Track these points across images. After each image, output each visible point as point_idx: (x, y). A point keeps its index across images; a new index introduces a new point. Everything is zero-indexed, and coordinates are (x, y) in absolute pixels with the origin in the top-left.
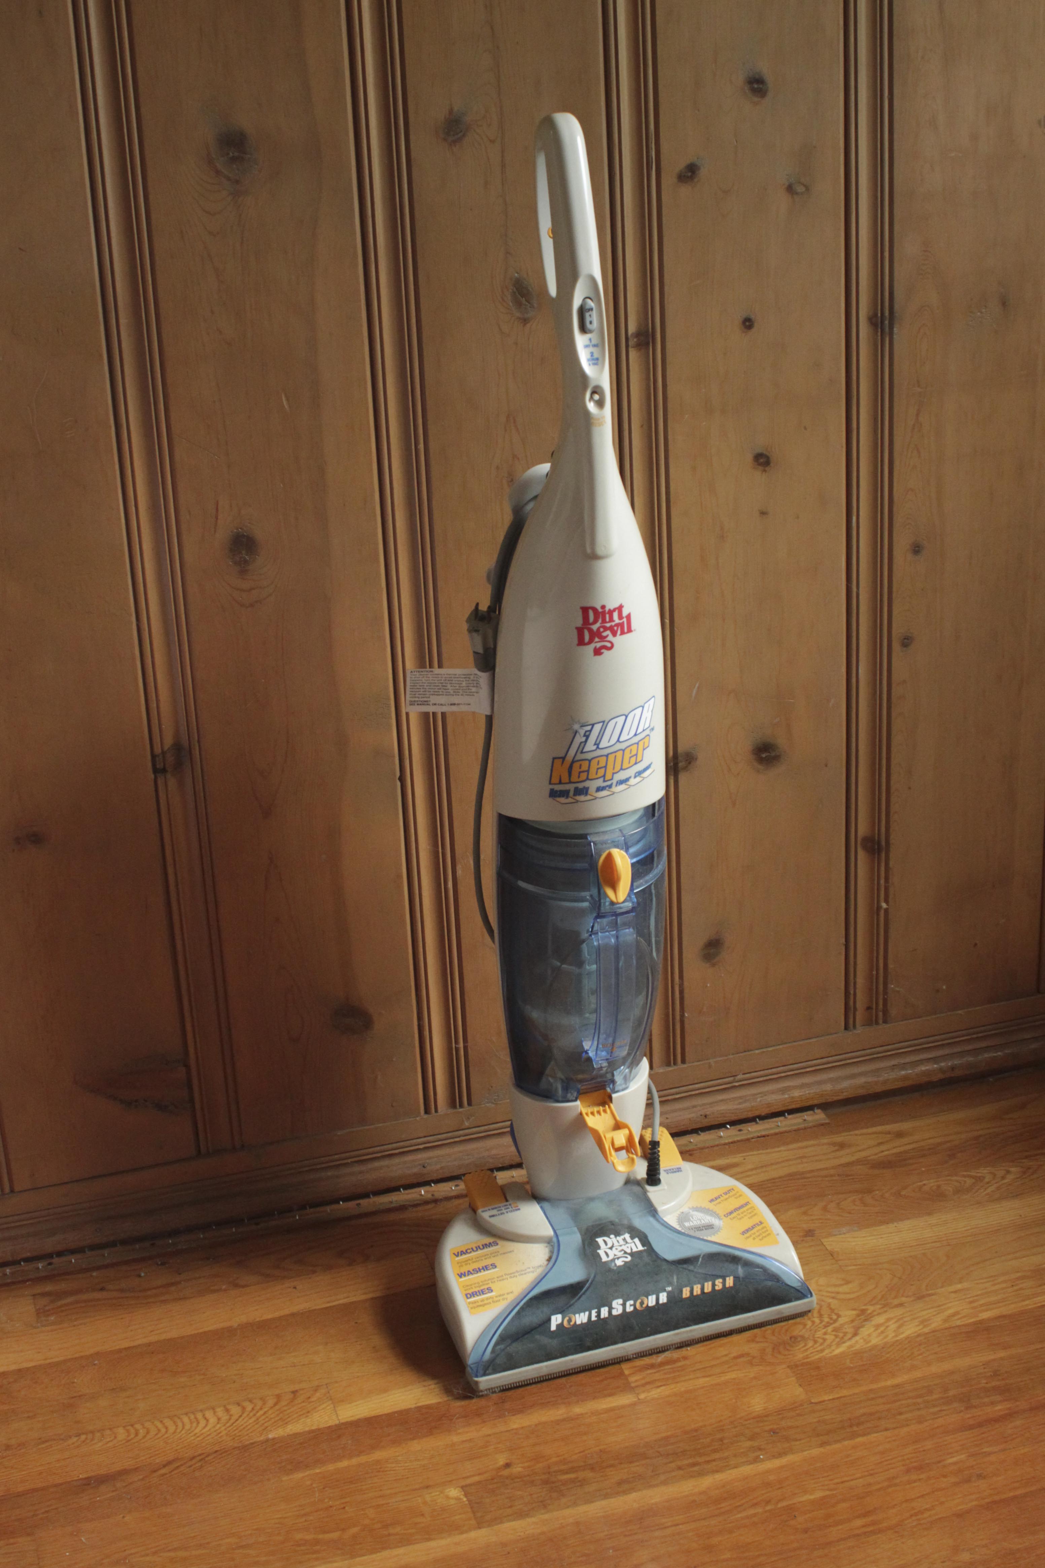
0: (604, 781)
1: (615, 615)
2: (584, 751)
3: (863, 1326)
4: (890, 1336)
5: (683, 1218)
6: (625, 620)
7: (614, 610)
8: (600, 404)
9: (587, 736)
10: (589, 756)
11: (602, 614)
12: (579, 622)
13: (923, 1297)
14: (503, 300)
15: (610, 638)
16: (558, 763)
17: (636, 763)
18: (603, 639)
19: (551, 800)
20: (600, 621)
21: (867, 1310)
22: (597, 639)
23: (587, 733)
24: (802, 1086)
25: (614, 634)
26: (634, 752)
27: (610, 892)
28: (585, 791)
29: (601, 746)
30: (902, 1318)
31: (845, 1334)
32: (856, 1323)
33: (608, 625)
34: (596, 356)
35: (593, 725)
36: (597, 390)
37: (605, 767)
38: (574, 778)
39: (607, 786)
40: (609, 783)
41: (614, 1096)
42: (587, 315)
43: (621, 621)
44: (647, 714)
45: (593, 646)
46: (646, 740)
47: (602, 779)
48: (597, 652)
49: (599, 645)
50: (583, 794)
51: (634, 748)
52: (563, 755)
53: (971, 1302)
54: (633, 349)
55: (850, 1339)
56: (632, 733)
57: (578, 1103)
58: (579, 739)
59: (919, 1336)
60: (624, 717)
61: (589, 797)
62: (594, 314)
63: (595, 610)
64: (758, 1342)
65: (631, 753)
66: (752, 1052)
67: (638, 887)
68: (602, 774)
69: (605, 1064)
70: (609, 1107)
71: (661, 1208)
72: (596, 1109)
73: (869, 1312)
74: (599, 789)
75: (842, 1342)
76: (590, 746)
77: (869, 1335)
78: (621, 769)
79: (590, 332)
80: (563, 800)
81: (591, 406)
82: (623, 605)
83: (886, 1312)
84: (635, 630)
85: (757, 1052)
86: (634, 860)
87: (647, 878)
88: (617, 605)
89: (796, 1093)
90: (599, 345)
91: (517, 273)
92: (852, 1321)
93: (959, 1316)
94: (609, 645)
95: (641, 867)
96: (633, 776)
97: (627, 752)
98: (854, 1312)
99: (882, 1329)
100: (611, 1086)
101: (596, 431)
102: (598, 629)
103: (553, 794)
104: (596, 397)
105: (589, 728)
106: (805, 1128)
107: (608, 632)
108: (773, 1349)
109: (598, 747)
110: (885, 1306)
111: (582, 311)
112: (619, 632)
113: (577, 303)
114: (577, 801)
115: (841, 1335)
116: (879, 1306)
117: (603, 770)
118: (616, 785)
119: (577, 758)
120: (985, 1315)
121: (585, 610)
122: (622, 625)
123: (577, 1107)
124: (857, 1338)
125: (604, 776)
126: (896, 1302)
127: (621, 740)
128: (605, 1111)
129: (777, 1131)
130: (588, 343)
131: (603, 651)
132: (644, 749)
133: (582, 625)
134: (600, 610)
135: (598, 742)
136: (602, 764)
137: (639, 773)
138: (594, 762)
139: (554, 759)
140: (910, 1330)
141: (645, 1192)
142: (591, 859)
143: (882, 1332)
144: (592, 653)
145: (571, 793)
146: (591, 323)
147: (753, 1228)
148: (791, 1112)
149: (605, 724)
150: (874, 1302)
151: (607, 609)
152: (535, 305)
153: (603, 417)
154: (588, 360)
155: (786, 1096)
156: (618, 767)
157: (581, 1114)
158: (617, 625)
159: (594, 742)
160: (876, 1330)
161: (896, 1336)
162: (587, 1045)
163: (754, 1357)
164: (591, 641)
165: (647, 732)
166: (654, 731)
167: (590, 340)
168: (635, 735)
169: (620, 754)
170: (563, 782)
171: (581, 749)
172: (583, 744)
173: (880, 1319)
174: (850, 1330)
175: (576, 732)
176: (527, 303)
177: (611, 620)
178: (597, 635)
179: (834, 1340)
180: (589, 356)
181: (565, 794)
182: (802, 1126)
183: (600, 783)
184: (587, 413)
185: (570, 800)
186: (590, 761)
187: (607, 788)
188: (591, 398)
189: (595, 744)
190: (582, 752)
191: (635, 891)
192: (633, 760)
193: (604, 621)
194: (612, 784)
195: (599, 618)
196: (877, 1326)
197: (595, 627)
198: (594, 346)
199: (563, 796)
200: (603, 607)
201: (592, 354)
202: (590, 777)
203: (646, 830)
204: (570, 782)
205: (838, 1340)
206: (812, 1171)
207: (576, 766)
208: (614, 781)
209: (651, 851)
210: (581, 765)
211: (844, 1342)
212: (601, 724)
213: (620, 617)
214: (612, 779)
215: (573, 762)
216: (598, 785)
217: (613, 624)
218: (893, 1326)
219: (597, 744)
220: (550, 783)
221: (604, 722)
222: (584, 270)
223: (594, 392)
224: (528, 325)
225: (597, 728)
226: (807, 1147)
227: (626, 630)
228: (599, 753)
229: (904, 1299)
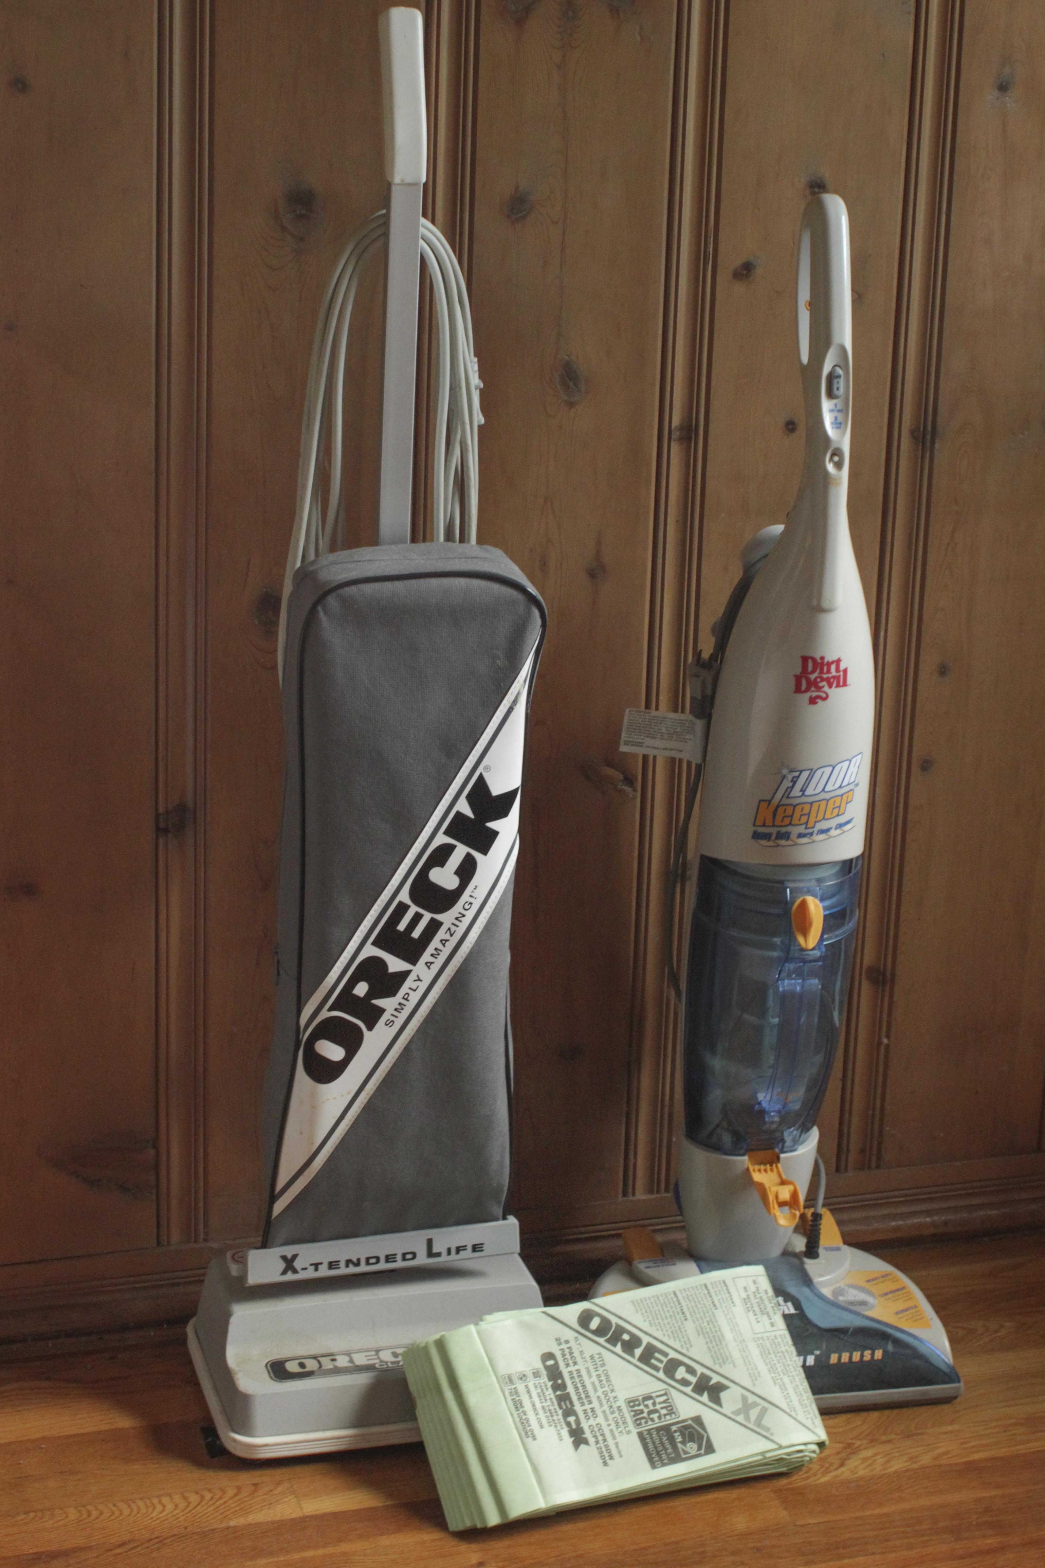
0: (806, 828)
1: (833, 667)
2: (790, 796)
3: (849, 1459)
4: (878, 1469)
5: (838, 1292)
6: (841, 674)
7: (833, 662)
8: (839, 465)
9: (794, 781)
10: (795, 801)
11: (821, 665)
12: (798, 671)
13: (913, 1435)
15: (826, 689)
16: (764, 805)
17: (838, 815)
18: (819, 689)
19: (753, 840)
20: (818, 671)
21: (853, 1444)
22: (813, 689)
23: (795, 779)
25: (830, 686)
26: (837, 804)
27: (801, 940)
28: (786, 836)
29: (807, 793)
30: (890, 1454)
31: (831, 1464)
32: (843, 1455)
33: (825, 676)
34: (839, 420)
35: (801, 772)
36: (837, 452)
37: (809, 814)
38: (778, 821)
39: (808, 834)
40: (810, 831)
41: (782, 1156)
42: (835, 381)
43: (838, 674)
44: (853, 769)
45: (808, 695)
46: (851, 793)
47: (804, 826)
48: (813, 701)
49: (814, 694)
50: (784, 839)
51: (838, 799)
52: (769, 798)
53: (963, 1443)
55: (836, 1469)
56: (837, 785)
57: (746, 1158)
58: (787, 784)
59: (907, 1471)
60: (830, 768)
61: (789, 843)
62: (842, 381)
63: (814, 660)
65: (834, 804)
67: (827, 939)
68: (805, 821)
69: (777, 1119)
70: (777, 1167)
71: (817, 1280)
72: (762, 1167)
73: (856, 1446)
74: (800, 836)
75: (827, 1471)
76: (796, 792)
77: (856, 1467)
78: (824, 819)
79: (836, 397)
80: (764, 842)
81: (830, 467)
82: (841, 658)
83: (873, 1447)
84: (850, 685)
86: (827, 912)
87: (837, 933)
88: (835, 658)
90: (843, 411)
92: (840, 1452)
93: (949, 1456)
94: (824, 695)
95: (833, 920)
96: (834, 828)
97: (831, 802)
98: (840, 1445)
99: (869, 1462)
100: (780, 1146)
101: (832, 490)
102: (816, 679)
103: (756, 836)
104: (836, 459)
105: (797, 774)
107: (824, 683)
109: (803, 794)
110: (872, 1441)
111: (831, 377)
112: (835, 685)
113: (826, 369)
114: (778, 846)
115: (827, 1465)
116: (865, 1442)
117: (806, 817)
118: (817, 834)
119: (783, 802)
120: (976, 1456)
121: (805, 659)
122: (838, 678)
123: (743, 1162)
124: (843, 1469)
125: (807, 823)
126: (884, 1438)
127: (827, 789)
128: (772, 1170)
130: (833, 407)
131: (817, 700)
132: (847, 803)
133: (801, 673)
134: (819, 661)
135: (804, 789)
136: (806, 811)
137: (840, 826)
138: (798, 808)
139: (760, 801)
140: (898, 1465)
141: (802, 1263)
142: (786, 905)
143: (870, 1465)
144: (807, 701)
145: (773, 837)
146: (838, 389)
147: (907, 1310)
149: (812, 772)
150: (861, 1437)
151: (826, 661)
153: (840, 478)
154: (832, 423)
156: (820, 816)
157: (748, 1169)
158: (834, 677)
159: (800, 789)
160: (863, 1463)
161: (885, 1469)
162: (761, 1096)
164: (807, 690)
165: (851, 787)
166: (858, 787)
167: (836, 405)
168: (840, 787)
169: (823, 804)
170: (766, 824)
171: (787, 794)
172: (789, 790)
173: (868, 1453)
174: (837, 1463)
175: (784, 777)
177: (829, 671)
178: (812, 684)
179: (818, 1470)
180: (833, 420)
181: (767, 837)
183: (802, 829)
184: (826, 473)
185: (771, 843)
186: (795, 806)
187: (808, 836)
188: (831, 459)
189: (801, 791)
190: (788, 797)
191: (825, 943)
192: (836, 812)
193: (822, 672)
194: (813, 832)
195: (817, 668)
196: (864, 1460)
197: (813, 677)
198: (839, 411)
199: (765, 839)
200: (822, 658)
201: (836, 418)
202: (793, 823)
203: (842, 884)
204: (773, 826)
205: (823, 1469)
207: (780, 810)
208: (816, 830)
209: (844, 906)
210: (785, 810)
211: (829, 1472)
212: (809, 772)
213: (838, 670)
214: (813, 827)
215: (778, 806)
216: (800, 831)
217: (830, 675)
218: (880, 1460)
219: (803, 790)
220: (754, 825)
221: (812, 770)
222: (836, 339)
223: (833, 455)
225: (805, 775)
227: (841, 683)
228: (803, 799)
229: (893, 1436)
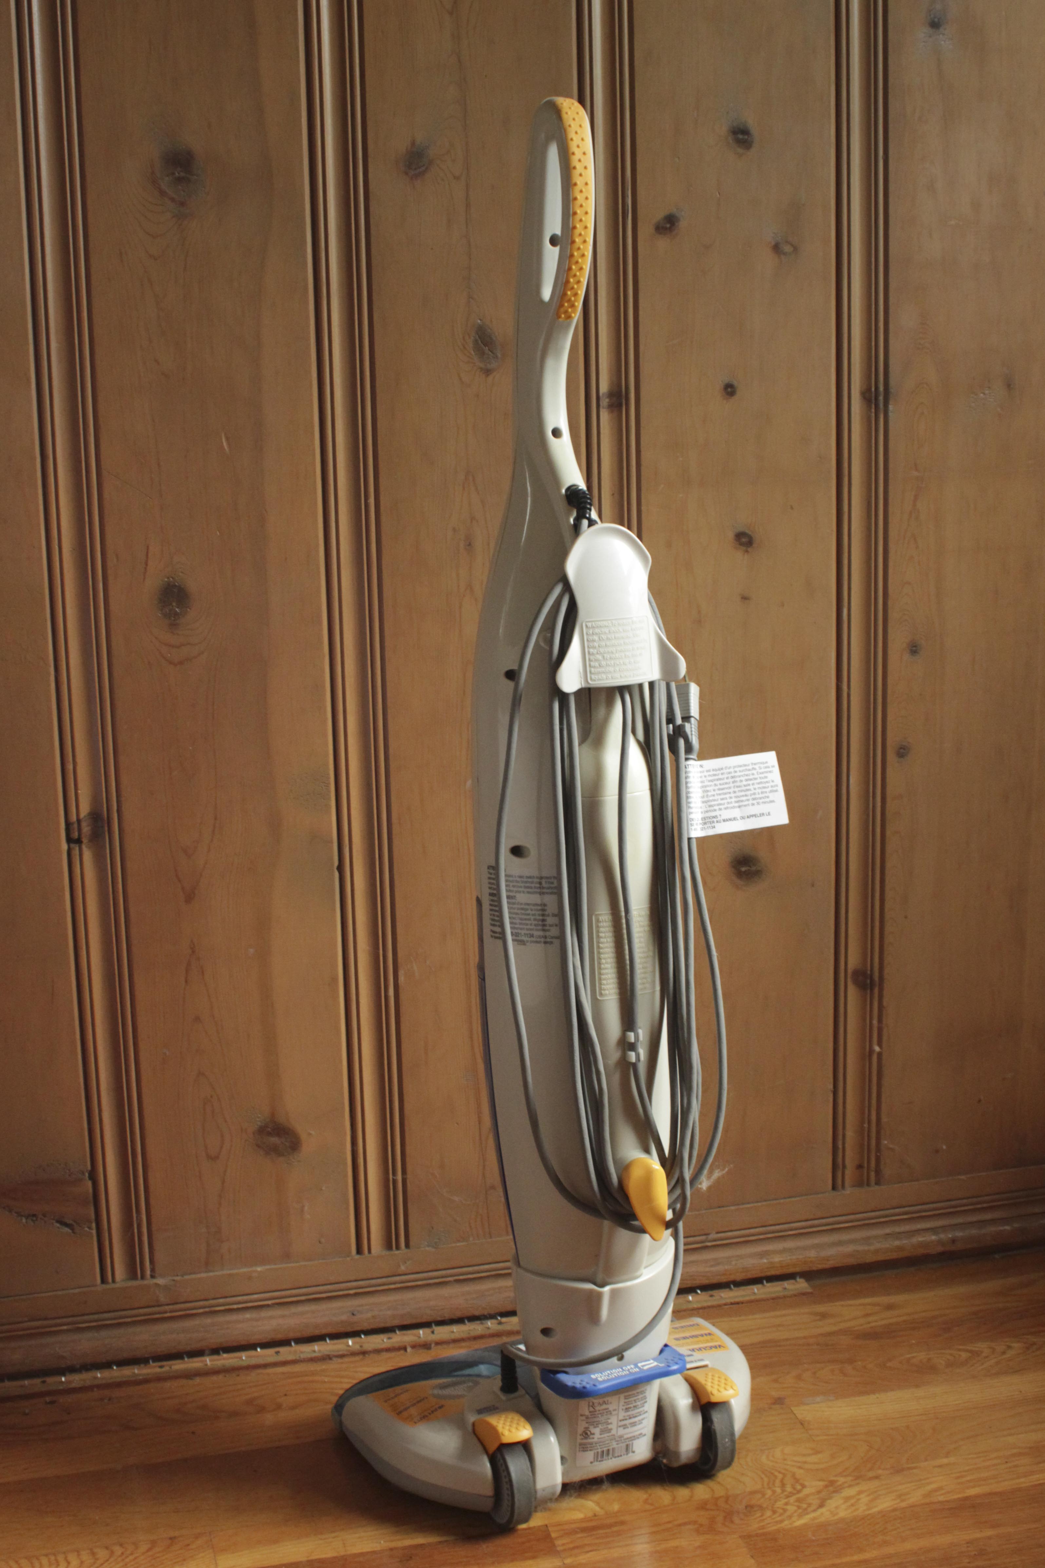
3: (830, 1498)
14: (464, 348)
21: (837, 1481)
24: (784, 1251)
31: (810, 1505)
32: (822, 1495)
54: (605, 410)
55: (814, 1511)
64: (707, 1510)
66: (728, 1208)
73: (839, 1483)
83: (858, 1484)
85: (733, 1208)
89: (777, 1259)
91: (480, 320)
92: (819, 1492)
98: (822, 1483)
99: (852, 1501)
106: (785, 1297)
108: (725, 1518)
110: (857, 1478)
115: (805, 1506)
116: (850, 1478)
124: (823, 1510)
126: (871, 1474)
129: (753, 1298)
143: (852, 1505)
148: (771, 1279)
150: (846, 1473)
152: (499, 355)
155: (765, 1261)
163: (701, 1525)
173: (852, 1492)
174: (815, 1502)
176: (490, 353)
179: (795, 1511)
182: (781, 1294)
196: (847, 1499)
206: (787, 1340)
211: (807, 1514)
224: (490, 378)
226: (784, 1315)
229: (880, 1472)
